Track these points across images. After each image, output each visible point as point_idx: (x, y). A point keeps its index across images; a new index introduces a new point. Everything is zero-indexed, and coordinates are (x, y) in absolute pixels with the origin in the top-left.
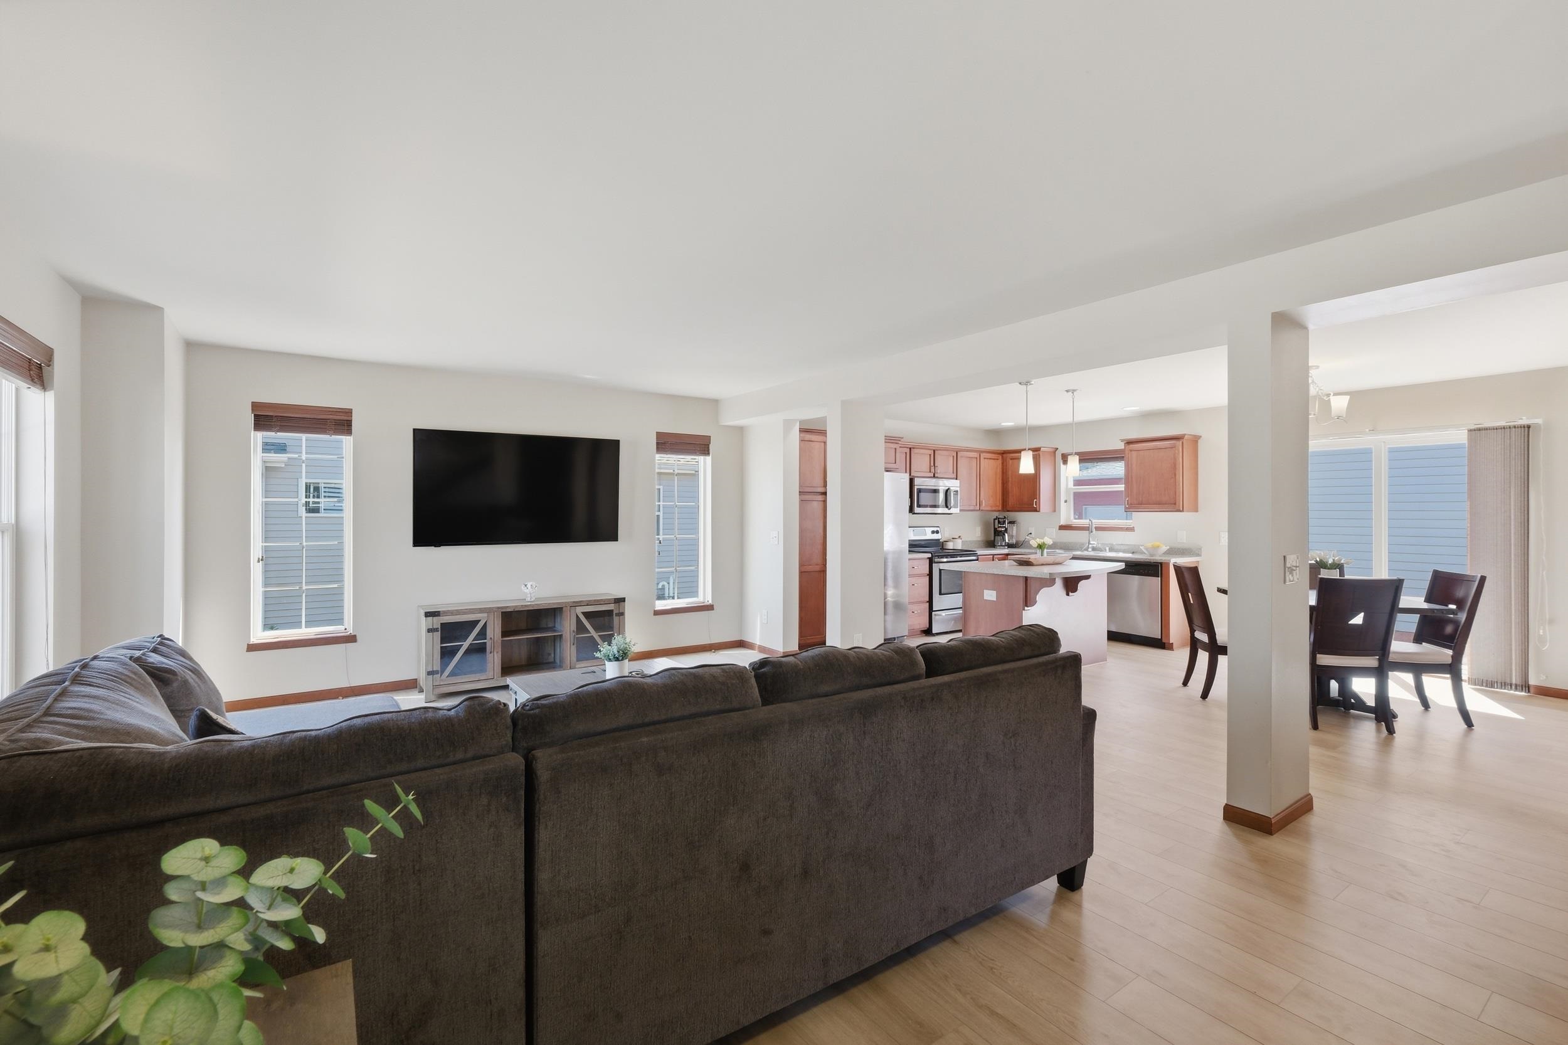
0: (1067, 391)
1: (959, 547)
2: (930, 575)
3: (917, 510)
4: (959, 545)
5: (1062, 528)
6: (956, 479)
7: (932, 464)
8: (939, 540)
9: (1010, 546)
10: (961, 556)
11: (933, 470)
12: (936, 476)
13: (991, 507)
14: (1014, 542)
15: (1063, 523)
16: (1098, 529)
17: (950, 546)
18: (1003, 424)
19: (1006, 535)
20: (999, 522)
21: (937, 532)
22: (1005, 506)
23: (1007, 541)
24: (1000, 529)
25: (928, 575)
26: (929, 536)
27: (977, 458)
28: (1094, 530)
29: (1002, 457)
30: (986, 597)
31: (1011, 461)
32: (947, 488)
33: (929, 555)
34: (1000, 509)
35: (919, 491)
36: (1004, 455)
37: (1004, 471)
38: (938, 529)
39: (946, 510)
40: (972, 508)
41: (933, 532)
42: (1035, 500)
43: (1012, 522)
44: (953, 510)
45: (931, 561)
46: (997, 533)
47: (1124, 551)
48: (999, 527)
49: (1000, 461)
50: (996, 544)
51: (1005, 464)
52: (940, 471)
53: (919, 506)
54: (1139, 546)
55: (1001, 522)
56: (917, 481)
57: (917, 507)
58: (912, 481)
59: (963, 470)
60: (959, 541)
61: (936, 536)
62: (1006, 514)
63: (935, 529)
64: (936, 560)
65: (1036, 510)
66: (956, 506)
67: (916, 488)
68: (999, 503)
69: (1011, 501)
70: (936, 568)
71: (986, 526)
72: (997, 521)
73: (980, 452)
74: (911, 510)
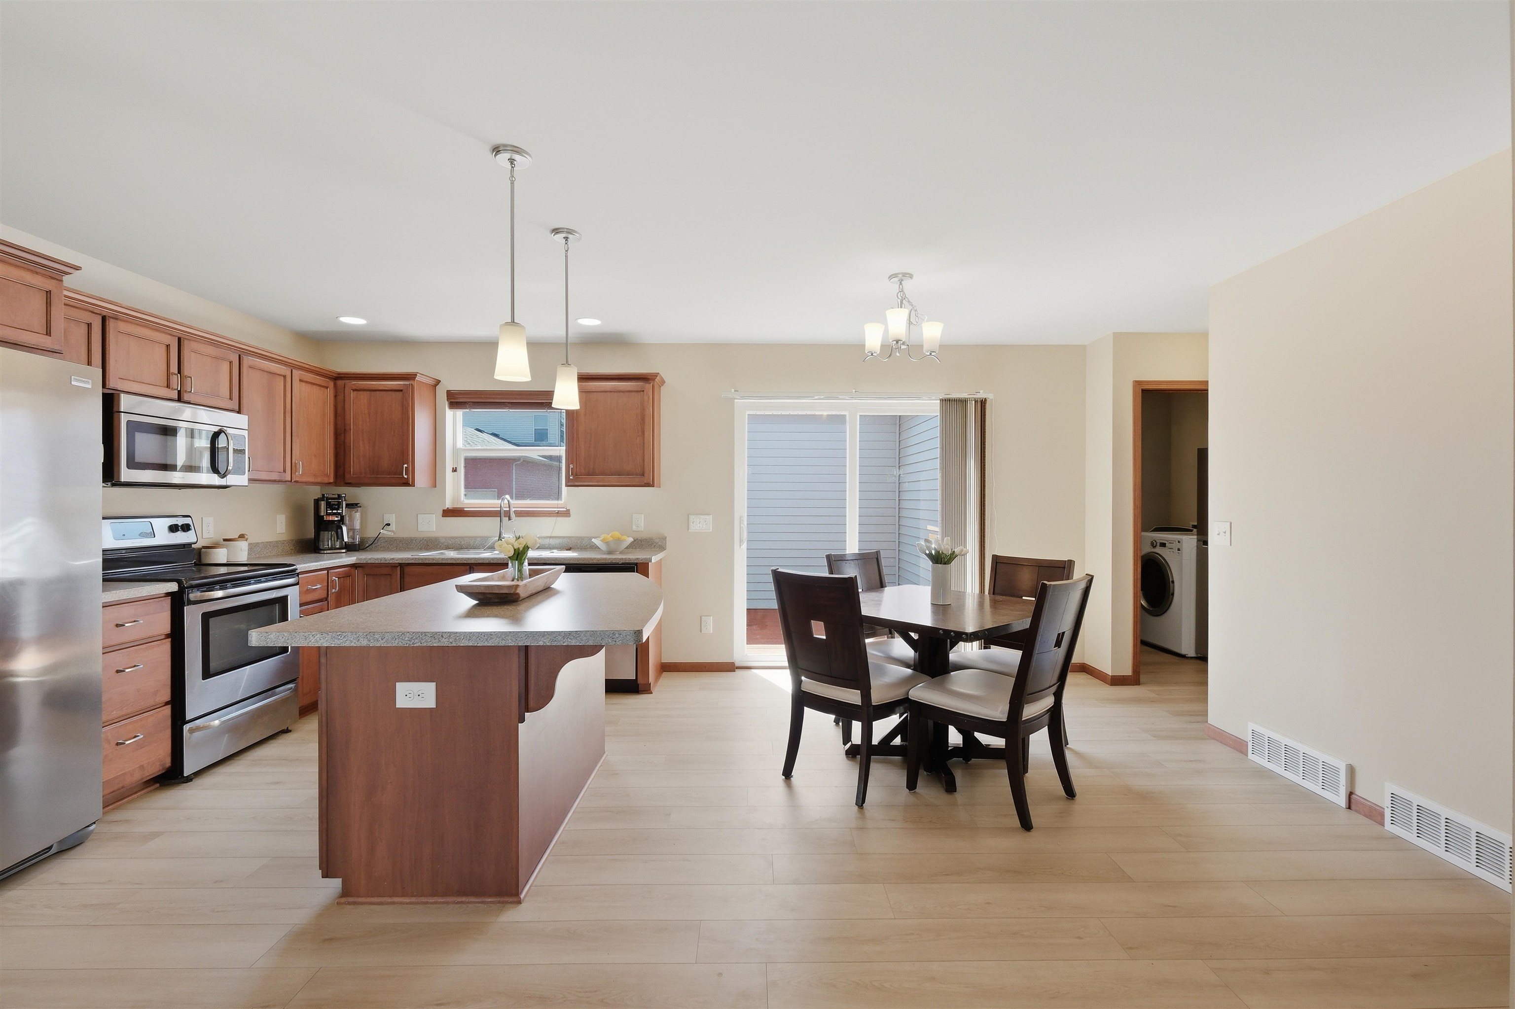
0: (556, 231)
1: (243, 558)
2: (177, 636)
3: (126, 474)
4: (241, 553)
5: (449, 513)
6: (239, 412)
7: (174, 368)
8: (190, 545)
9: (350, 548)
10: (258, 578)
11: (175, 380)
12: (186, 397)
13: (315, 476)
14: (357, 541)
15: (448, 505)
16: (519, 514)
17: (221, 555)
18: (345, 320)
19: (344, 529)
20: (329, 506)
21: (186, 528)
22: (341, 476)
23: (346, 539)
24: (331, 518)
25: (168, 636)
26: (163, 537)
27: (285, 377)
28: (513, 515)
29: (335, 385)
30: (402, 702)
31: (353, 394)
32: (216, 429)
33: (173, 587)
34: (332, 481)
35: (134, 427)
36: (340, 383)
37: (340, 409)
38: (187, 521)
39: (215, 480)
40: (274, 476)
41: (173, 529)
42: (406, 465)
43: (352, 506)
44: (231, 480)
45: (178, 602)
46: (321, 524)
47: (561, 548)
48: (328, 514)
49: (330, 392)
50: (321, 547)
51: (340, 398)
52: (196, 386)
53: (133, 464)
54: (590, 538)
55: (334, 504)
56: (125, 402)
57: (129, 467)
58: (110, 403)
59: (253, 395)
60: (243, 545)
61: (180, 538)
62: (344, 490)
63: (180, 521)
64: (194, 595)
65: (407, 483)
66: (239, 471)
67: (124, 419)
68: (330, 470)
69: (355, 465)
70: (192, 617)
71: (296, 513)
72: (323, 504)
73: (293, 366)
74: (110, 474)
